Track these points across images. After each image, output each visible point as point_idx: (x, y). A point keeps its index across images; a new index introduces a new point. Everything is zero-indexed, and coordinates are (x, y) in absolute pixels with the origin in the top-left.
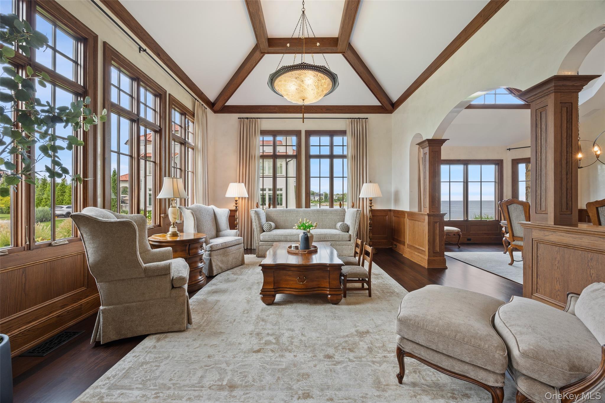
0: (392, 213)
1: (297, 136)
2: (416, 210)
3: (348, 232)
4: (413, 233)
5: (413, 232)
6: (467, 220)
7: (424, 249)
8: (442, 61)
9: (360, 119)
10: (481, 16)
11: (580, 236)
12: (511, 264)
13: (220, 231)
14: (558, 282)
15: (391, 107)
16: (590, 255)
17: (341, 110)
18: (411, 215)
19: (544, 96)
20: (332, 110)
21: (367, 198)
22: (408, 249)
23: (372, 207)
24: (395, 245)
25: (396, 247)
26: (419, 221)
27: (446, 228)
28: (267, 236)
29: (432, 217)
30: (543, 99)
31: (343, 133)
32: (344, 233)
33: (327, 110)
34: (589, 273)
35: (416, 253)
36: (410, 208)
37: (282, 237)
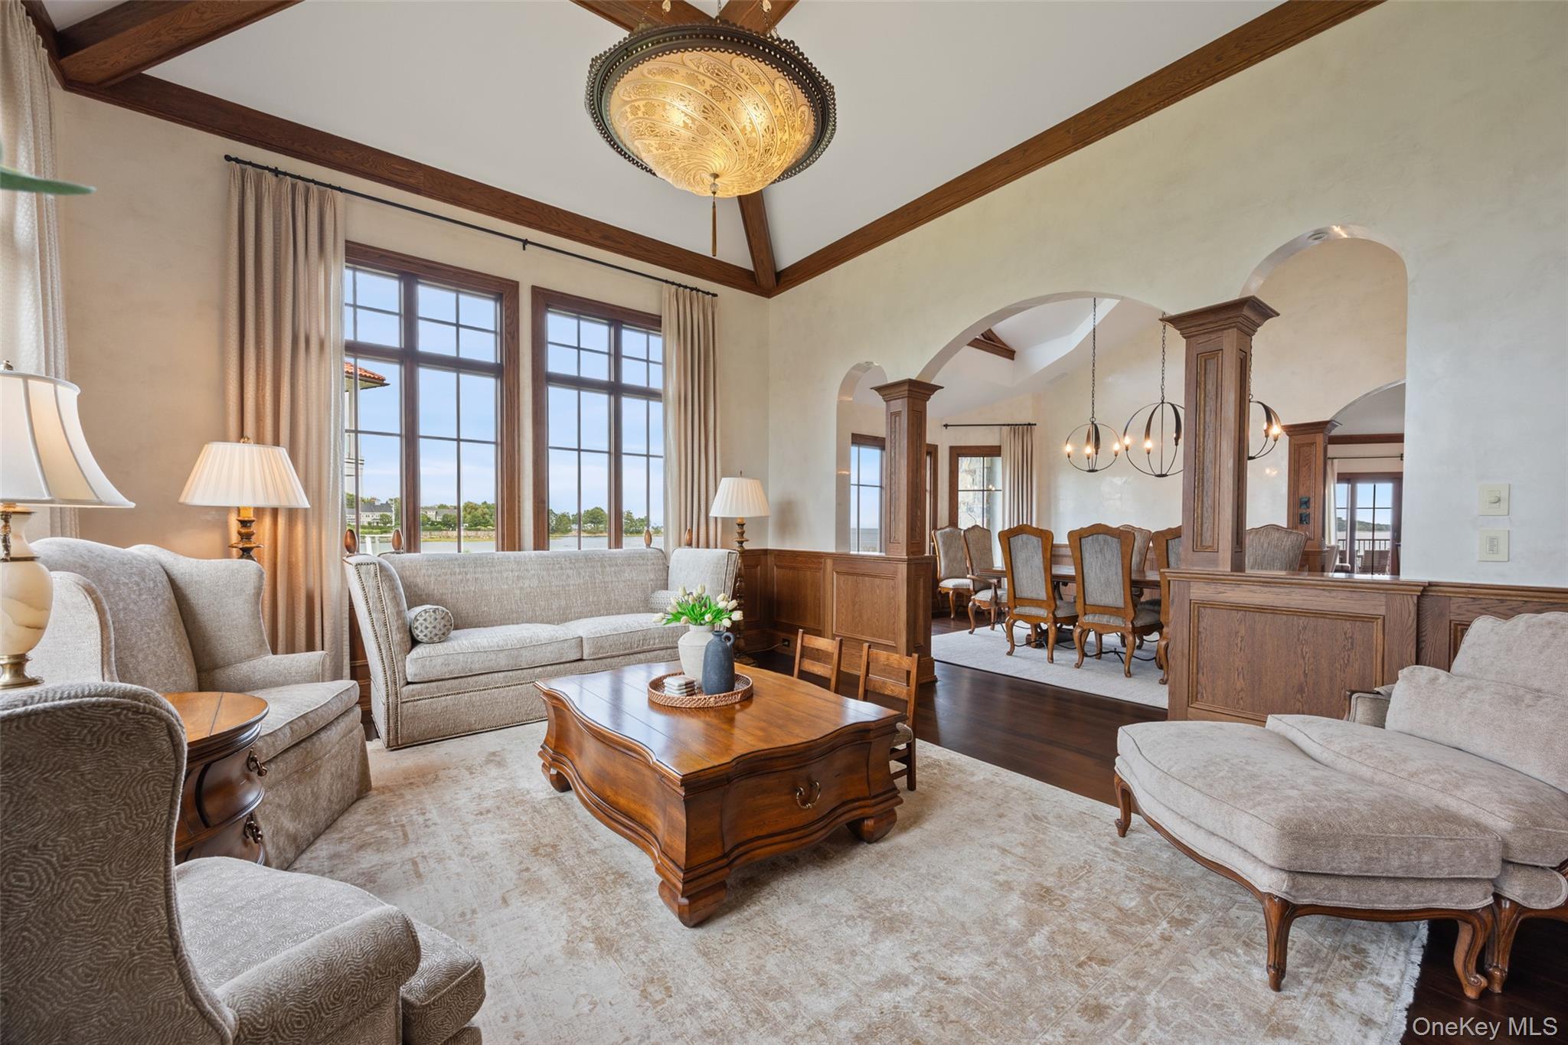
0: (771, 559)
1: (499, 297)
4: (854, 605)
5: (854, 603)
8: (950, 201)
9: (700, 294)
10: (1068, 132)
11: (1287, 590)
12: (1010, 653)
13: (216, 667)
14: (1241, 676)
15: (770, 282)
16: (1302, 621)
17: (646, 250)
18: (847, 562)
19: (1216, 331)
20: (622, 243)
23: (744, 545)
24: (784, 640)
25: (788, 646)
26: (874, 576)
28: (440, 661)
30: (1213, 336)
31: (649, 322)
33: (605, 238)
34: (1300, 652)
37: (501, 655)
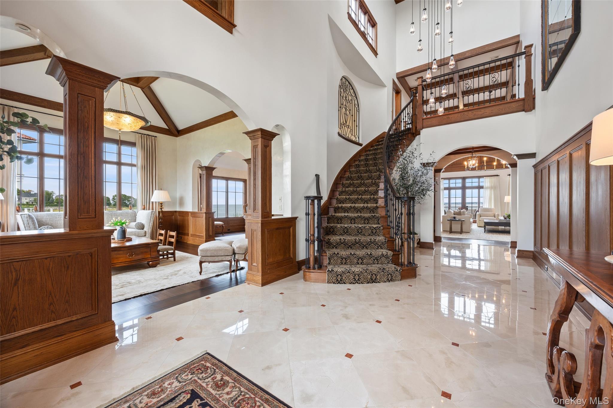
0: (177, 214)
2: (196, 210)
3: (143, 229)
5: (195, 225)
6: (228, 217)
7: (202, 235)
9: (150, 136)
15: (176, 133)
18: (194, 214)
21: (156, 202)
22: (191, 238)
23: (162, 209)
24: (180, 237)
25: (181, 239)
26: (199, 217)
27: (215, 223)
29: (207, 214)
31: (131, 144)
32: (140, 230)
35: (197, 239)
36: (192, 209)
